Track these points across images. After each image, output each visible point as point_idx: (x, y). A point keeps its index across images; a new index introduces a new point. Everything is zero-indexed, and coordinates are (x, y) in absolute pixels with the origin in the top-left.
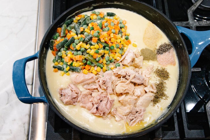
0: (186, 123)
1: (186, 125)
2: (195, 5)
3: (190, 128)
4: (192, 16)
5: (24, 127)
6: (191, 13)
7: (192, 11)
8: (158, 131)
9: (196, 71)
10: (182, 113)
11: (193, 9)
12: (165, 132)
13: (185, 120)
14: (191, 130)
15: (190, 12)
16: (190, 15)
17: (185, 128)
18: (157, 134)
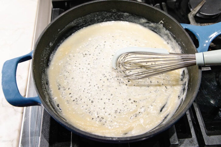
0: (203, 128)
1: (204, 130)
2: (195, 10)
3: (208, 134)
4: (193, 19)
5: (12, 145)
6: (192, 17)
7: (193, 15)
8: (173, 137)
9: (206, 70)
10: (198, 118)
11: (193, 13)
12: (180, 140)
13: (202, 125)
14: (211, 136)
15: (190, 17)
16: (191, 19)
17: (203, 134)
18: (172, 140)
